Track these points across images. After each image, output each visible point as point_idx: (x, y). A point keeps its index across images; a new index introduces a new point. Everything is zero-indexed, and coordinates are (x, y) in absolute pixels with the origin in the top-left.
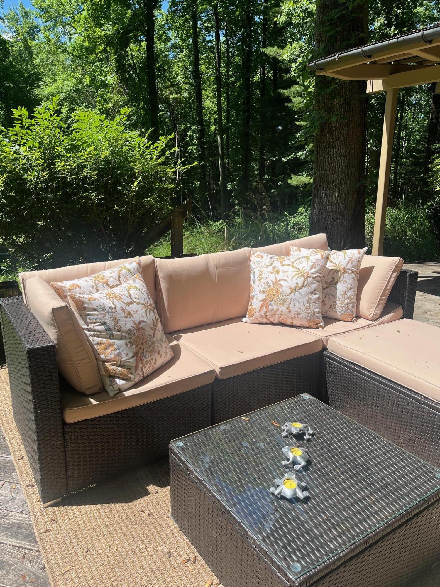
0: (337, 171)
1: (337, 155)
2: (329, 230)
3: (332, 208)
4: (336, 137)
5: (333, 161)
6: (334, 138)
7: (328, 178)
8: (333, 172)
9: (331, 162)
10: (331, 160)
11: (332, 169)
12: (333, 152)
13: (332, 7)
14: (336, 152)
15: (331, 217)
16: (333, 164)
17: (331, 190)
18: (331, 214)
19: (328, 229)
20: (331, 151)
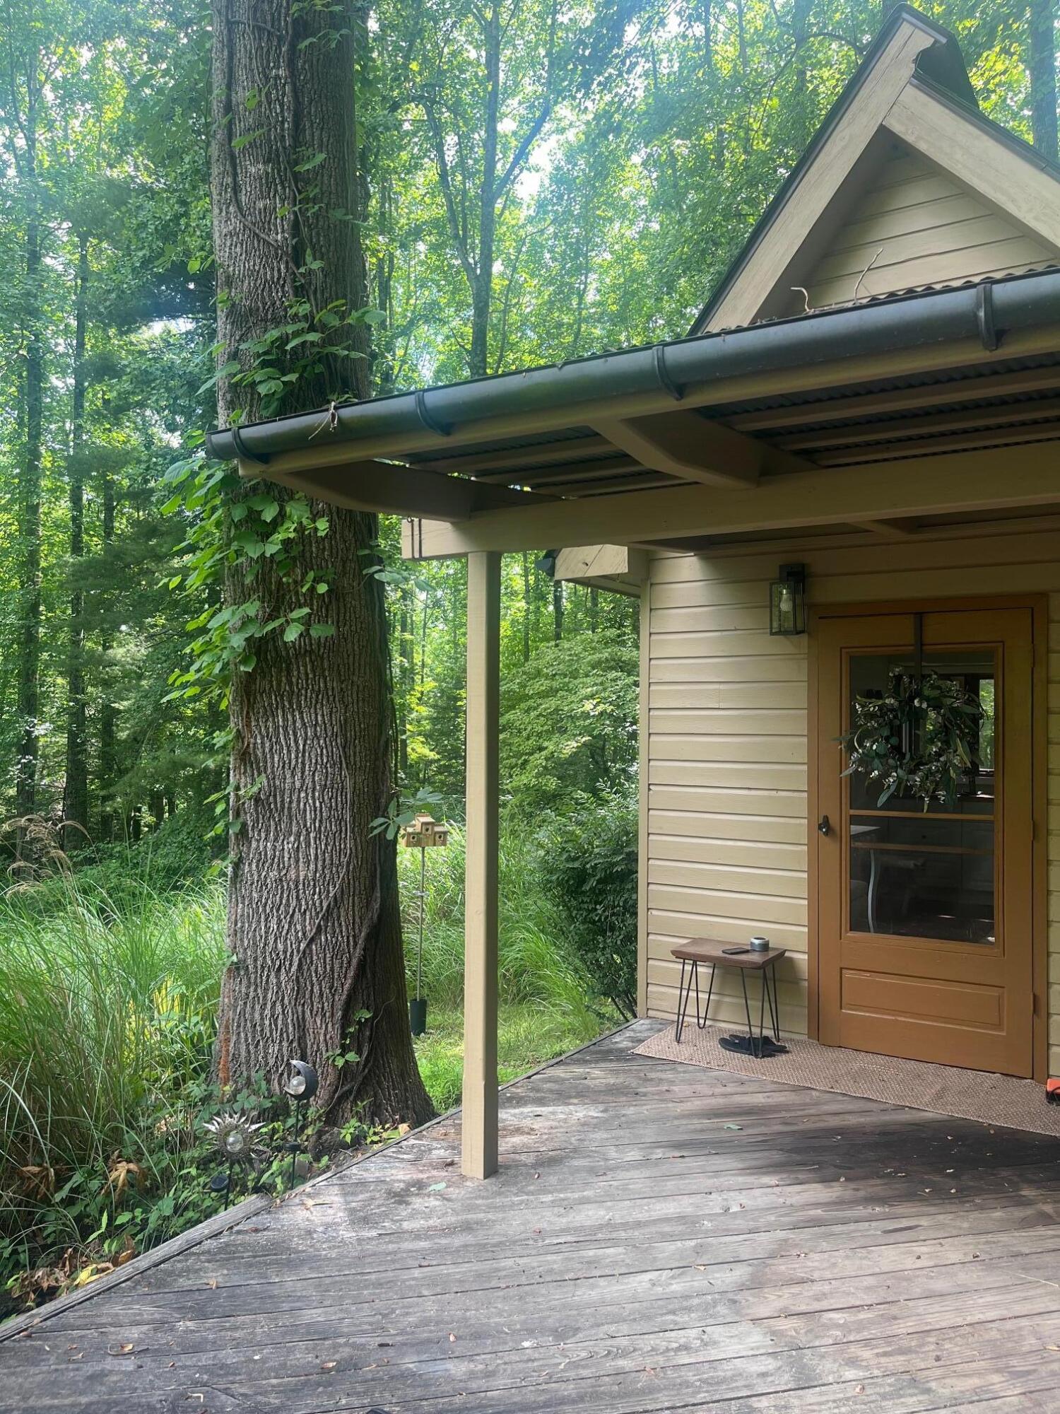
0: (308, 781)
1: (306, 733)
2: (294, 969)
3: (297, 897)
4: (299, 678)
5: (293, 749)
6: (294, 680)
7: (283, 801)
8: (298, 784)
9: (289, 751)
10: (288, 747)
11: (293, 776)
12: (294, 722)
13: (266, 314)
14: (304, 724)
15: (299, 927)
16: (297, 757)
17: (292, 839)
18: (298, 915)
19: (291, 965)
20: (285, 720)
